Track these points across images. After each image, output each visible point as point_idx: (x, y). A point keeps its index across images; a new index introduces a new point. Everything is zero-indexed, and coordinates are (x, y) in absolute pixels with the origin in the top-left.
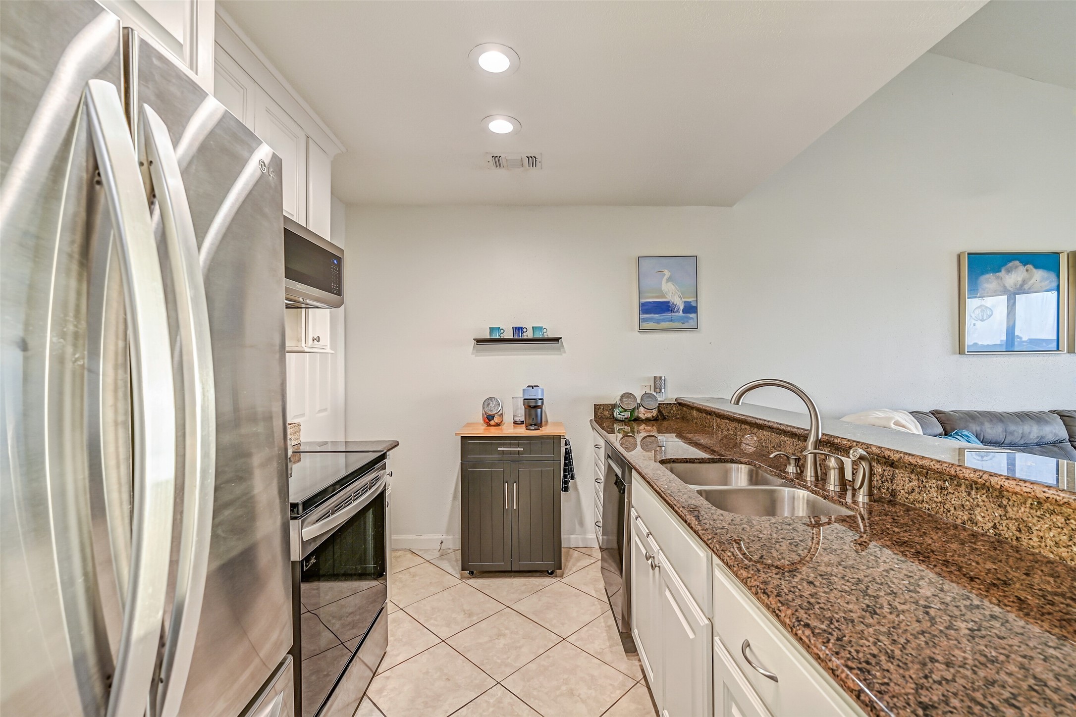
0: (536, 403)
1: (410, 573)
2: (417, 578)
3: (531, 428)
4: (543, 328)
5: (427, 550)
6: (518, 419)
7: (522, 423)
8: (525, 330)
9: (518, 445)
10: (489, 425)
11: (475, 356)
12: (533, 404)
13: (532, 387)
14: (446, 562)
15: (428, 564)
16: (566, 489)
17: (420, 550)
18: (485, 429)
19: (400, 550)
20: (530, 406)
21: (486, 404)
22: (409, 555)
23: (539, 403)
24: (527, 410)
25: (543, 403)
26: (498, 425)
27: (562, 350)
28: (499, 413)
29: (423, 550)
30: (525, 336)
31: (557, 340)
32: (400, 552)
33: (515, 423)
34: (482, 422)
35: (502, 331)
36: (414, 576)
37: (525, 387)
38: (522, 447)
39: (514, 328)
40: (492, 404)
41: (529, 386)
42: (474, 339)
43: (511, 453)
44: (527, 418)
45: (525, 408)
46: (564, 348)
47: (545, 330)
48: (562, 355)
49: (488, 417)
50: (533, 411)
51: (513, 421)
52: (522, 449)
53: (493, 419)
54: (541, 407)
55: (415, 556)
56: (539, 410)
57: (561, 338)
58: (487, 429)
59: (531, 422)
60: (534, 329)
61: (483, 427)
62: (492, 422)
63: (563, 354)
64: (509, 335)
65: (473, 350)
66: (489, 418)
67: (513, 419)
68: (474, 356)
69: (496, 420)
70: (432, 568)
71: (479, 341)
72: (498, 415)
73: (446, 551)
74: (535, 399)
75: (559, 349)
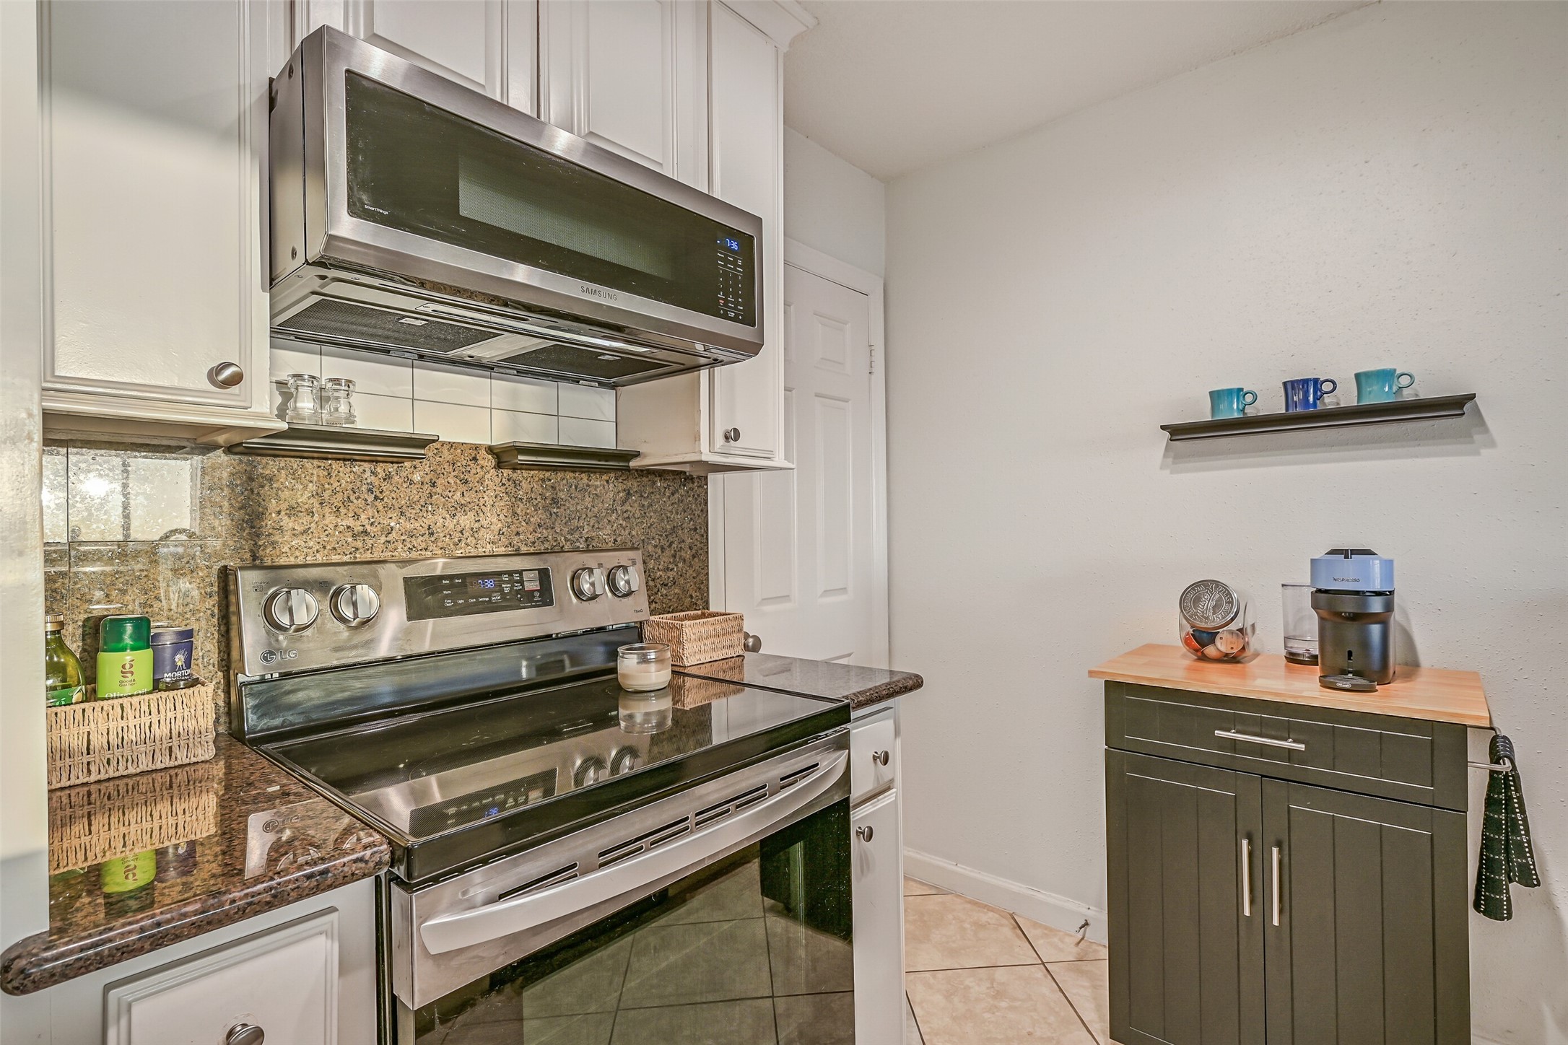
0: (1365, 604)
1: (992, 981)
2: (1003, 1004)
3: (1340, 685)
4: (1398, 372)
5: (1051, 930)
6: (1299, 647)
7: (1314, 660)
8: (1327, 387)
9: (1286, 731)
10: (1203, 658)
11: (1171, 473)
12: (1349, 606)
13: (1347, 554)
14: (1087, 984)
15: (1039, 973)
16: (1493, 906)
17: (1035, 925)
18: (1189, 669)
19: (992, 910)
20: (1338, 614)
21: (1191, 595)
22: (1007, 931)
23: (1376, 606)
24: (1328, 625)
25: (1389, 607)
26: (1231, 659)
27: (1476, 437)
28: (1233, 627)
29: (1041, 926)
30: (1329, 402)
31: (1456, 405)
32: (991, 914)
33: (1293, 658)
34: (1180, 644)
35: (1249, 398)
36: (999, 995)
37: (1320, 554)
38: (1302, 737)
39: (1289, 387)
40: (1208, 602)
41: (1333, 552)
42: (1163, 428)
43: (1262, 750)
44: (1329, 648)
45: (1322, 619)
46: (1486, 431)
47: (1404, 381)
48: (1478, 453)
49: (1197, 634)
50: (1351, 631)
51: (1284, 653)
52: (1302, 747)
53: (1212, 641)
54: (1383, 620)
55: (1018, 936)
56: (1375, 630)
57: (1472, 397)
58: (1196, 670)
59: (1342, 661)
60: (1363, 379)
61: (1186, 662)
62: (1210, 651)
63: (1484, 452)
64: (1272, 403)
65: (1165, 456)
66: (1200, 639)
67: (1286, 647)
68: (1168, 472)
69: (1223, 645)
70: (1047, 988)
71: (1177, 432)
72: (1232, 632)
73: (1095, 951)
74: (1357, 593)
75: (1466, 436)
